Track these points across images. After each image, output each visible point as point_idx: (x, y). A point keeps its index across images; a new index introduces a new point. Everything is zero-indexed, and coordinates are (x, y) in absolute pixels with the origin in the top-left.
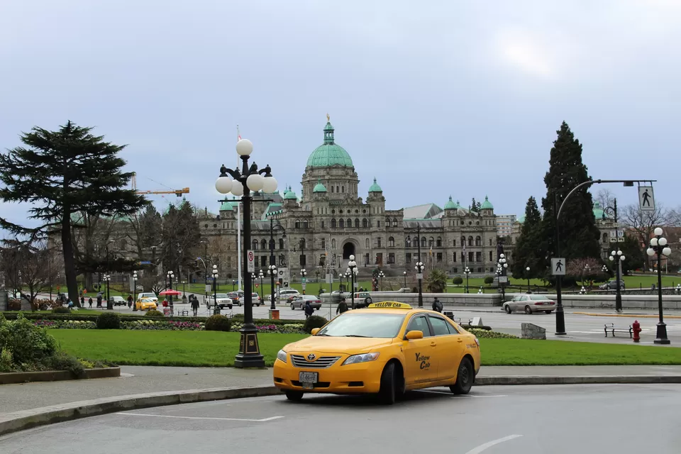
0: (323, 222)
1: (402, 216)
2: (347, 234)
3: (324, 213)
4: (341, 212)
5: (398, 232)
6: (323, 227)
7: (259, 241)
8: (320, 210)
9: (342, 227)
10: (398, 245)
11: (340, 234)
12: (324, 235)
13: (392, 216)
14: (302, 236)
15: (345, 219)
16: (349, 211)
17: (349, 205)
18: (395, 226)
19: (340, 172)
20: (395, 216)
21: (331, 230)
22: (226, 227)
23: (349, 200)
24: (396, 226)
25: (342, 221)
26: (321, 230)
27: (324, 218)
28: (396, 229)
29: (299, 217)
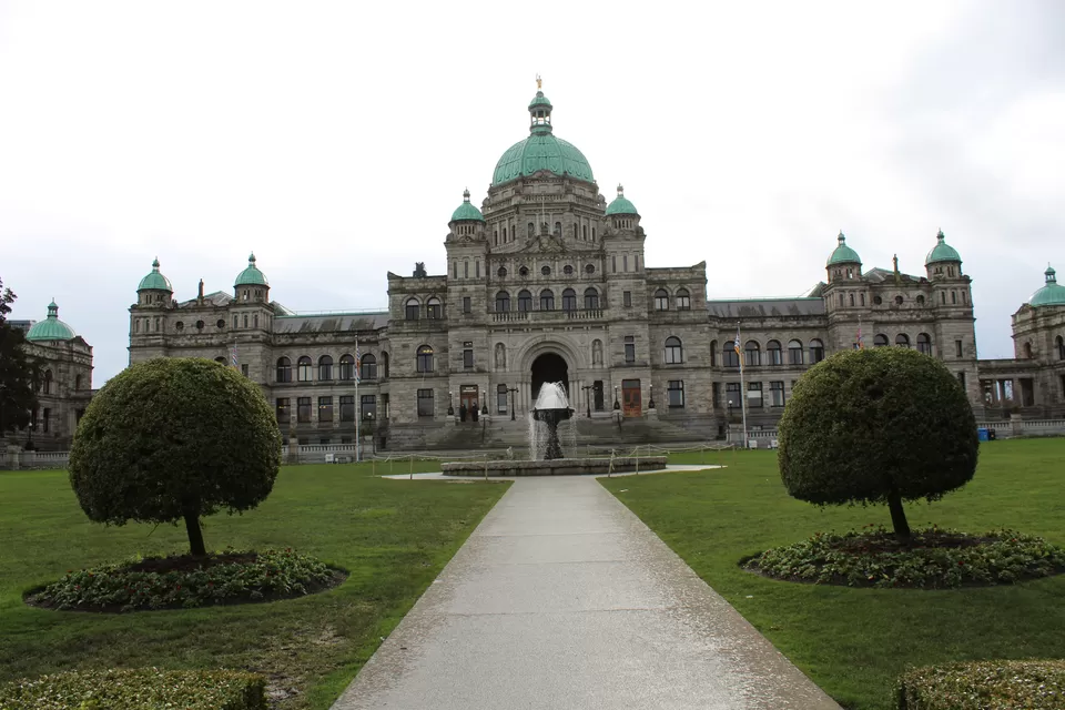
0: (467, 299)
1: (703, 281)
2: (538, 328)
3: (472, 274)
4: (524, 272)
5: (694, 323)
6: (467, 312)
7: (336, 360)
8: (460, 267)
9: (525, 311)
10: (692, 358)
11: (518, 328)
12: (469, 333)
13: (672, 281)
14: (422, 340)
15: (535, 291)
16: (546, 270)
17: (544, 252)
18: (682, 309)
19: (552, 188)
20: (682, 282)
21: (490, 320)
22: (240, 324)
23: (544, 240)
24: (688, 309)
25: (525, 296)
26: (462, 320)
27: (471, 288)
28: (684, 317)
29: (414, 292)
